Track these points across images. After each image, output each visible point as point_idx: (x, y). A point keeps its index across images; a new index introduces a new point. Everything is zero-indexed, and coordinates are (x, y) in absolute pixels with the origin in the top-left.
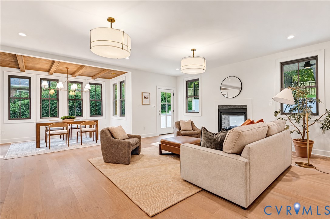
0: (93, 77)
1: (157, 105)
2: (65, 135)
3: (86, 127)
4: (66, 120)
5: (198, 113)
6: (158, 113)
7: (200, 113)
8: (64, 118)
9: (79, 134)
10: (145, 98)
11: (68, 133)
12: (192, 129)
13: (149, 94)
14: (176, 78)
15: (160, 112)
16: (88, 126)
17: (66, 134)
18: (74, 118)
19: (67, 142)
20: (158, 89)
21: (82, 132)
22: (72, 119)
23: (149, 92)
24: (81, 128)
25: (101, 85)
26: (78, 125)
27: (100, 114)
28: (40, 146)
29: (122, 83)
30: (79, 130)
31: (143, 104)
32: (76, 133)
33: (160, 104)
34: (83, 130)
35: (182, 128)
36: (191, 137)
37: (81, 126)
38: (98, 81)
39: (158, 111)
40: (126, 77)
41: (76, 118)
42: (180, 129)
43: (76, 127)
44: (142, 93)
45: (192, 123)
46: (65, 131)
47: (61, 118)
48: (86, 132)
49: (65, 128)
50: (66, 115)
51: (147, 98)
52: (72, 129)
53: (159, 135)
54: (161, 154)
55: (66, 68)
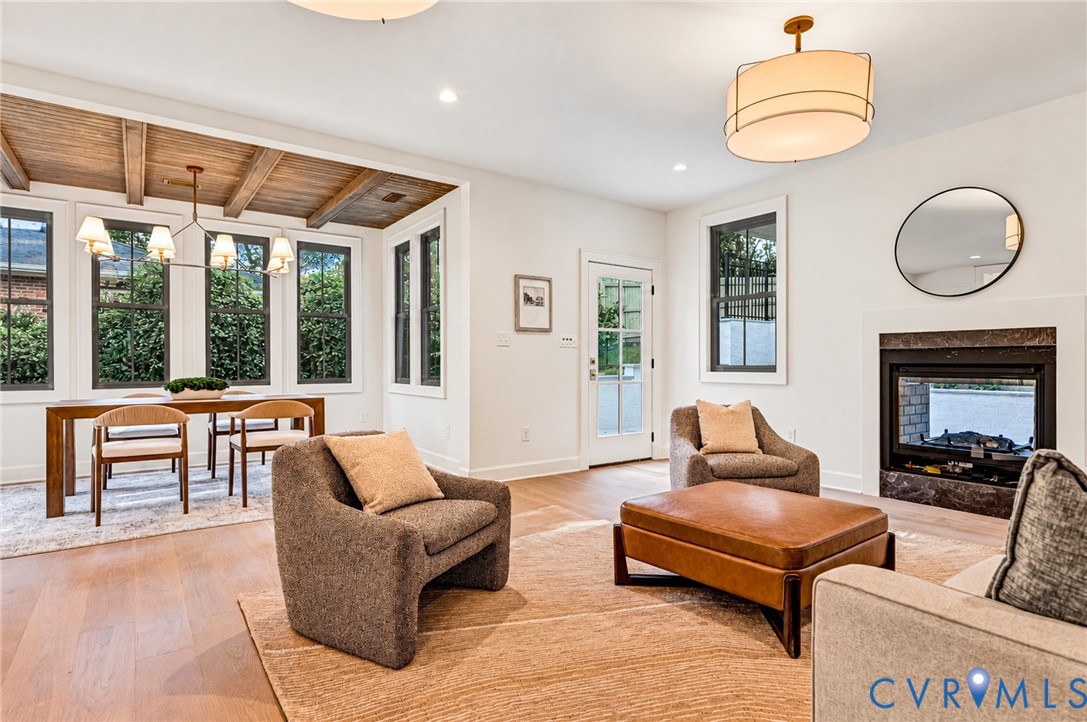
0: (313, 215)
1: (580, 337)
3: (276, 428)
4: (188, 393)
5: (772, 369)
6: (586, 368)
7: (781, 367)
8: (177, 387)
10: (528, 299)
11: (184, 453)
12: (755, 444)
13: (545, 285)
14: (662, 215)
15: (596, 367)
16: (285, 423)
18: (224, 386)
20: (584, 261)
21: (246, 450)
22: (216, 393)
23: (548, 276)
24: (244, 431)
25: (347, 251)
26: (233, 419)
27: (340, 372)
28: (67, 509)
29: (428, 239)
30: (237, 439)
31: (519, 330)
32: (228, 451)
33: (592, 330)
34: (253, 440)
35: (709, 442)
36: (761, 485)
37: (243, 420)
38: (332, 234)
39: (586, 362)
40: (445, 209)
41: (232, 388)
42: (699, 446)
43: (227, 427)
44: (517, 278)
45: (756, 414)
47: (167, 387)
48: (263, 449)
51: (540, 303)
52: (216, 433)
53: (591, 467)
54: (623, 578)
55: (189, 167)
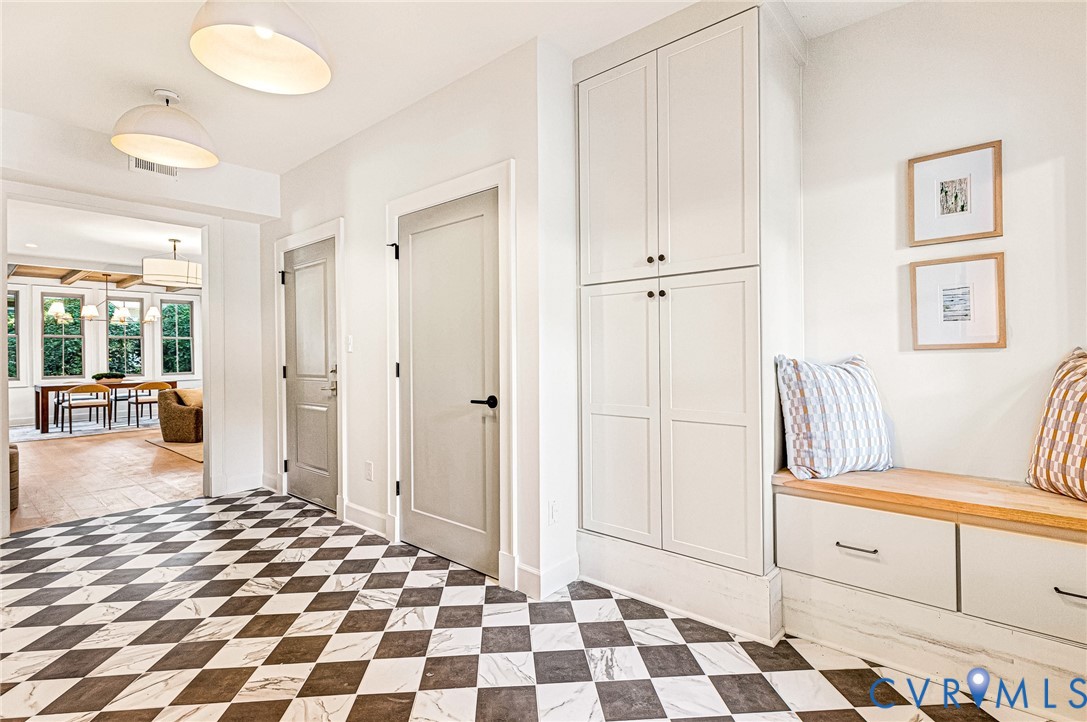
2: (101, 409)
4: (104, 380)
8: (98, 377)
9: (133, 407)
11: (110, 405)
17: (104, 406)
18: (122, 376)
19: (107, 421)
25: (191, 303)
26: (129, 391)
41: (128, 376)
46: (101, 401)
47: (93, 377)
49: (101, 394)
50: (105, 370)
52: (116, 400)
